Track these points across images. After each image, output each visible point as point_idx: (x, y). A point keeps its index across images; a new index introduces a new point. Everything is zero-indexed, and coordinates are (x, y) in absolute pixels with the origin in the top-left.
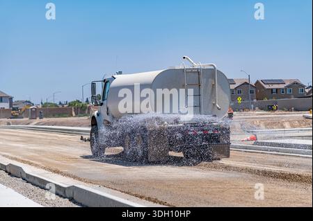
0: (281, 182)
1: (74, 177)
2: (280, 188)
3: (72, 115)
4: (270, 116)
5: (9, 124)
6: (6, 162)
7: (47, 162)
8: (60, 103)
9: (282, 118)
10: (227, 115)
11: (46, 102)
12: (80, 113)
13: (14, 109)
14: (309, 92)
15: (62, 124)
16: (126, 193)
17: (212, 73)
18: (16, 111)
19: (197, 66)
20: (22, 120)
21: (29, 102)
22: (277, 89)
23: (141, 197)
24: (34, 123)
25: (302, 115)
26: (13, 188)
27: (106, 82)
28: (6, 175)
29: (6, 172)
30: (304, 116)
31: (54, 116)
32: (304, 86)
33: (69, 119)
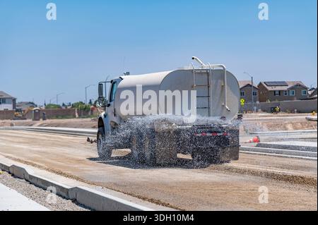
0: (283, 184)
1: (78, 179)
2: (283, 190)
3: (75, 117)
4: (273, 118)
5: (12, 125)
6: (9, 163)
7: (50, 163)
8: (63, 105)
9: (285, 120)
10: (236, 116)
11: (49, 103)
12: (84, 115)
13: (17, 110)
14: (313, 94)
15: (65, 125)
16: (129, 194)
17: (221, 74)
18: (20, 113)
19: (206, 66)
20: (25, 121)
21: (32, 103)
22: (280, 91)
23: (144, 199)
24: (37, 124)
25: (305, 117)
26: (16, 190)
27: (113, 83)
28: (9, 176)
29: (9, 173)
30: (306, 118)
31: (57, 117)
32: (306, 88)
33: (72, 120)
